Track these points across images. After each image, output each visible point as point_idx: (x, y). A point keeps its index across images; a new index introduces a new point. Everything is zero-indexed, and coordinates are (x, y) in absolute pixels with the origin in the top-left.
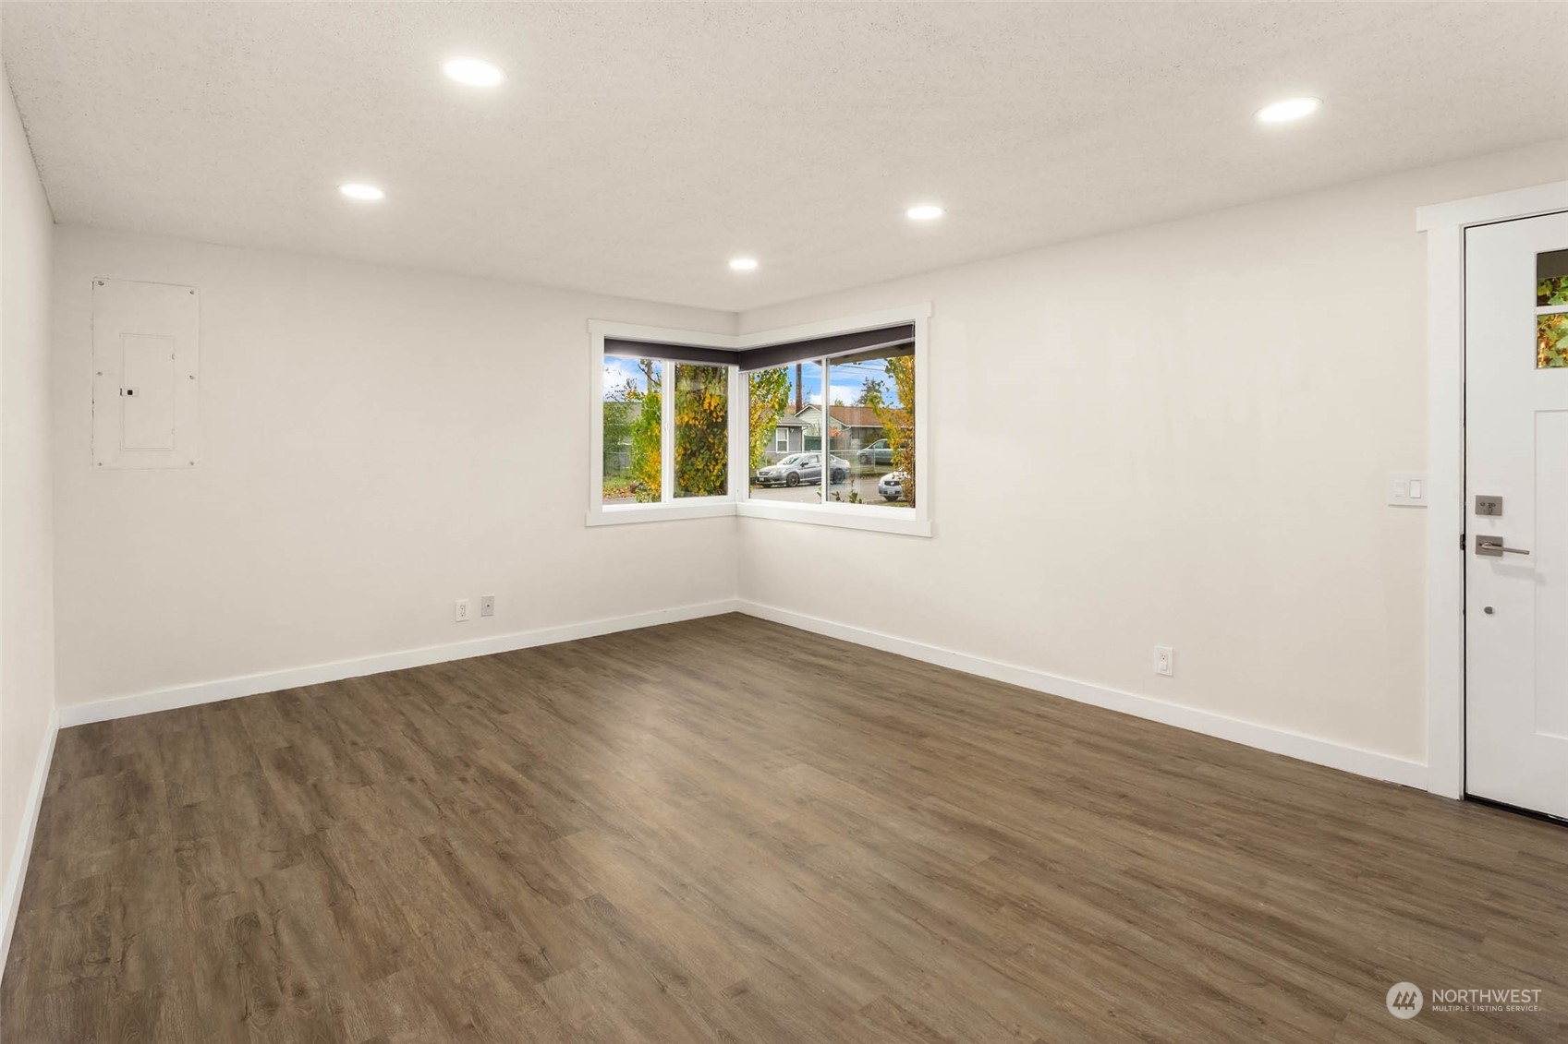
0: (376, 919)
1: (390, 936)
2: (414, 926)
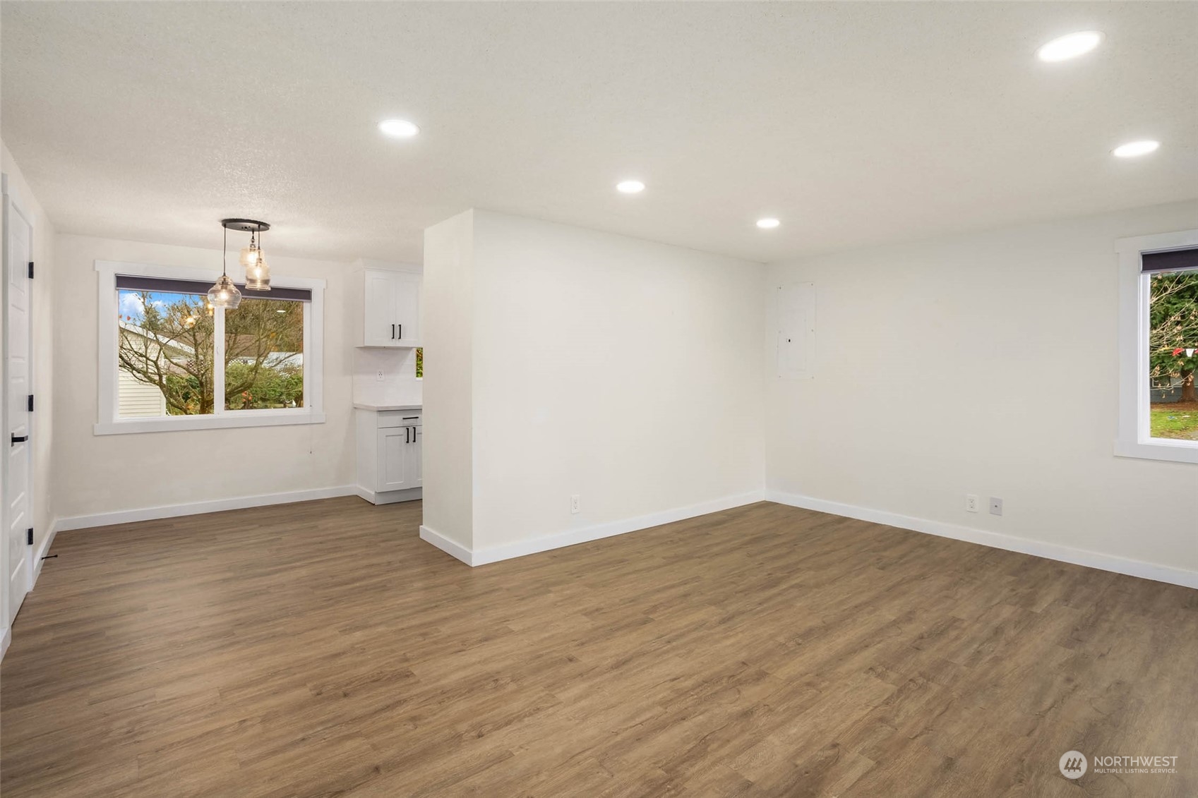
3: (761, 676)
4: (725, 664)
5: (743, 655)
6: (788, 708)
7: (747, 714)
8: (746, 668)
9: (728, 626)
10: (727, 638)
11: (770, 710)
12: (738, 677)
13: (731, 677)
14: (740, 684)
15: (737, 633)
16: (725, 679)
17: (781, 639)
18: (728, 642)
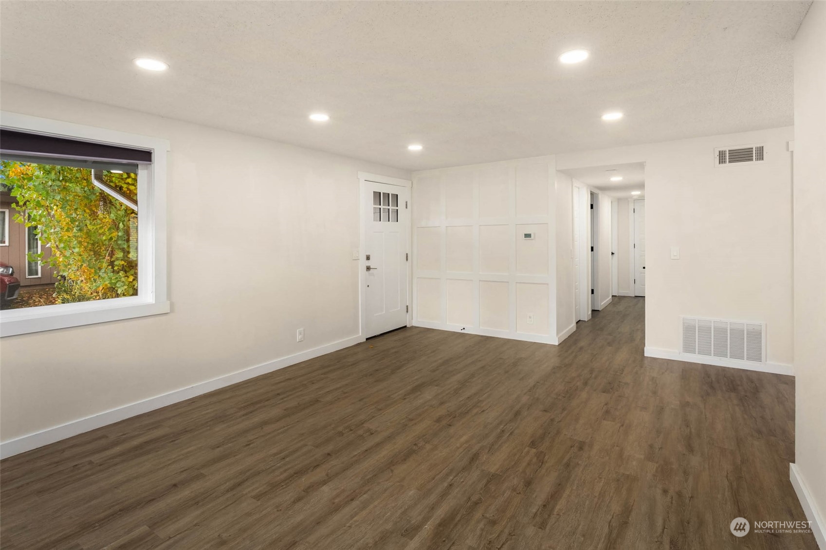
0: (613, 499)
1: (614, 487)
2: (601, 484)
3: (438, 420)
4: (461, 423)
5: (452, 430)
6: (423, 408)
7: (442, 403)
8: (448, 423)
9: (470, 452)
10: (467, 442)
11: (431, 406)
12: (451, 418)
13: (455, 417)
14: (448, 414)
15: (461, 446)
16: (458, 415)
17: (428, 447)
18: (464, 438)
